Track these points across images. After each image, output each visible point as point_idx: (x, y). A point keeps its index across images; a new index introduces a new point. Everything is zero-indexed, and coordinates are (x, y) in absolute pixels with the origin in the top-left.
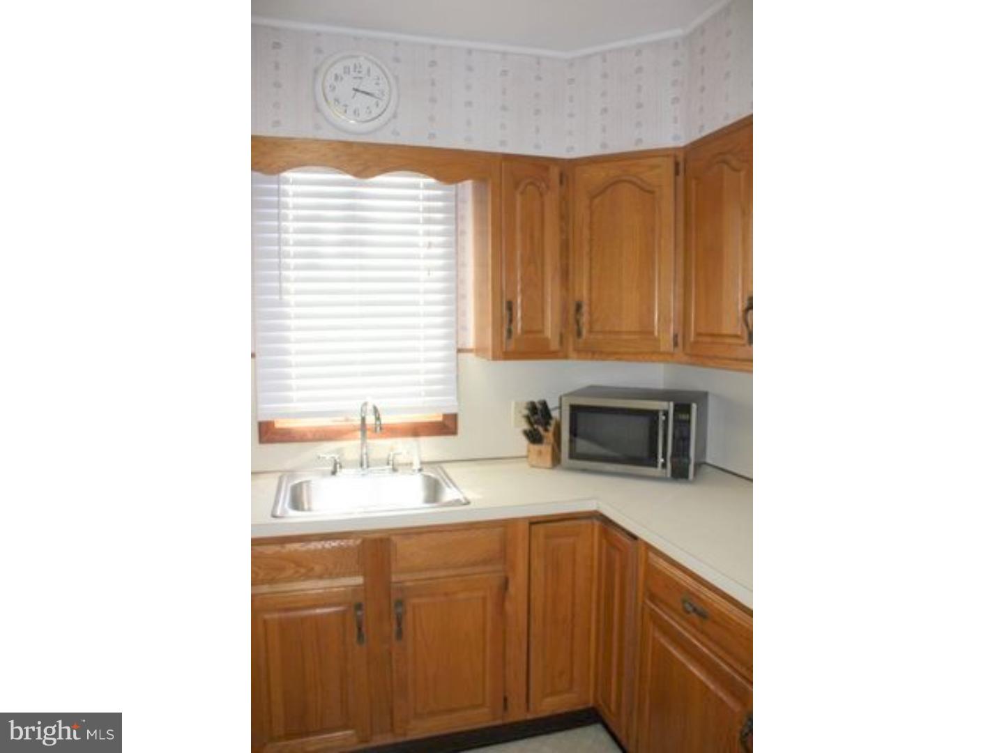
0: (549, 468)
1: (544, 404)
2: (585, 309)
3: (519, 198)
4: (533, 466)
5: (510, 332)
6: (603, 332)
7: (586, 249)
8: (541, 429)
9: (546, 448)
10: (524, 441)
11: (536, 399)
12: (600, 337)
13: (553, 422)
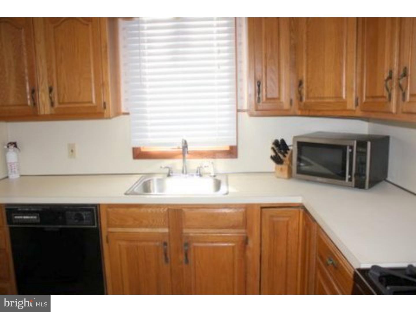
0: (285, 178)
1: (283, 141)
2: (304, 85)
4: (278, 177)
5: (259, 98)
6: (314, 98)
7: (305, 49)
8: (281, 156)
9: (285, 167)
11: (279, 139)
12: (313, 101)
13: (289, 152)
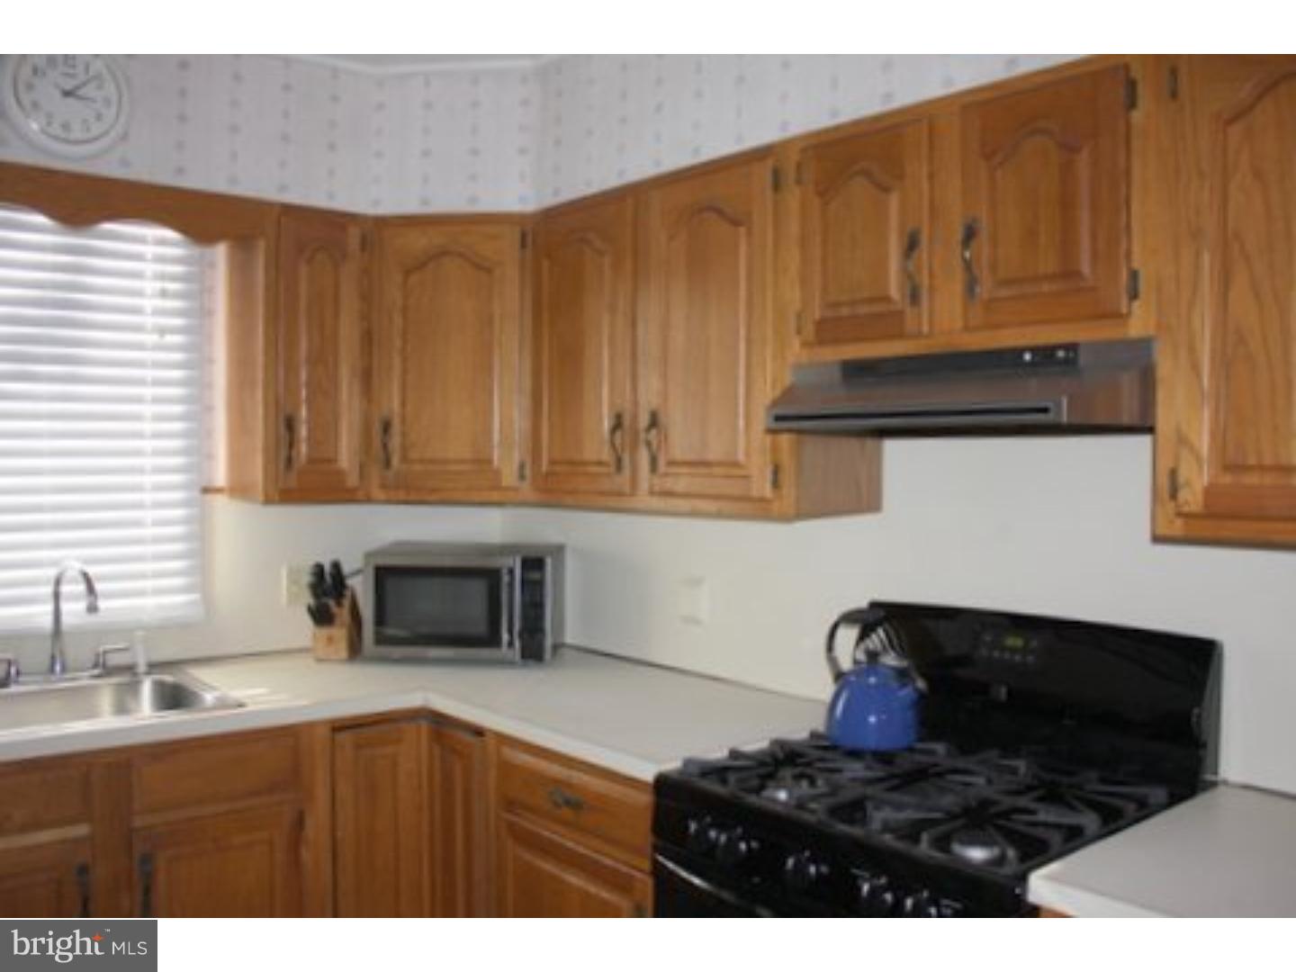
0: (341, 661)
1: (336, 566)
2: (396, 428)
3: (304, 271)
4: (320, 660)
5: (289, 461)
6: (422, 461)
7: (398, 343)
8: (332, 603)
9: (340, 633)
10: (308, 621)
11: (326, 561)
12: (418, 467)
13: (348, 593)
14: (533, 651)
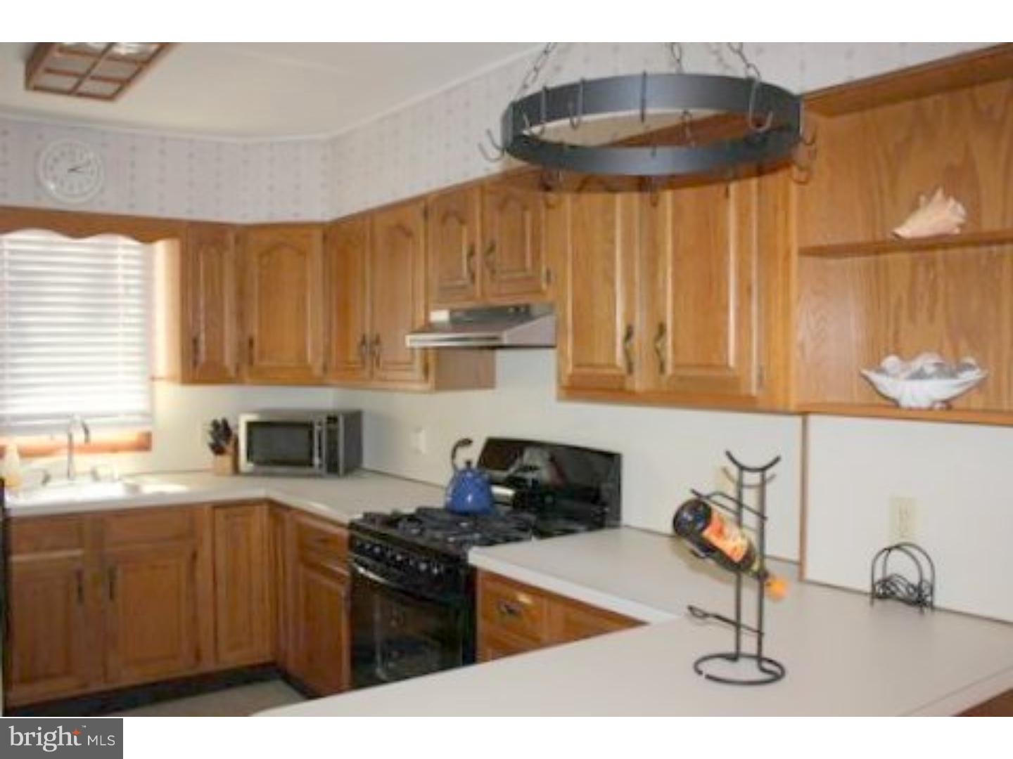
0: (227, 476)
1: (225, 423)
2: (256, 344)
3: (201, 256)
4: (217, 476)
5: (195, 363)
8: (223, 442)
9: (226, 461)
10: (209, 454)
11: (219, 419)
13: (233, 437)
14: (332, 468)
